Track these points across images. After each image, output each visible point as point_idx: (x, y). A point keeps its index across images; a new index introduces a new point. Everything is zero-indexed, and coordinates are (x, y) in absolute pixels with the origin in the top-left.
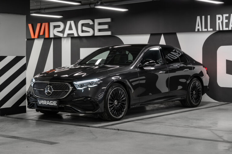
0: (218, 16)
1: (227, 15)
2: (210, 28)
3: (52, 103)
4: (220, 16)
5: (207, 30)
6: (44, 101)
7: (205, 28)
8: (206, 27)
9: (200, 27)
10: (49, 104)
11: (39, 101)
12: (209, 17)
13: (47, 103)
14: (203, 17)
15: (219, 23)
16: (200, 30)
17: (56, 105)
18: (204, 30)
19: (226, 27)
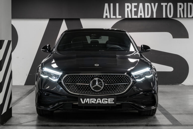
0: (126, 4)
1: (136, 4)
2: (119, 15)
3: (106, 100)
4: (129, 5)
5: (116, 17)
6: (91, 99)
7: (113, 15)
8: (115, 14)
9: (108, 14)
10: (100, 102)
11: (81, 99)
12: (117, 4)
13: (97, 102)
14: (112, 5)
15: (128, 11)
16: (109, 17)
17: (113, 103)
18: (112, 17)
19: (135, 15)
